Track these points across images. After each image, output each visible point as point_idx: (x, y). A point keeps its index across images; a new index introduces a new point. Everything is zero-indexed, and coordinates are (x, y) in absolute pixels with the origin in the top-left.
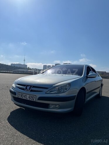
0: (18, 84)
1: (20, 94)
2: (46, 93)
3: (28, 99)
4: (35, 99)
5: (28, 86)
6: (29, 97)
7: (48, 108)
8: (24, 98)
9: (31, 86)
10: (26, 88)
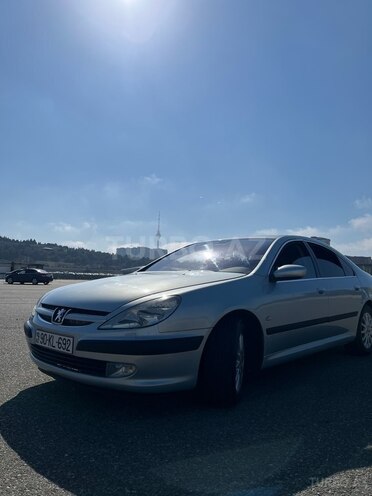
0: (44, 306)
1: (41, 332)
2: (99, 329)
3: (57, 349)
4: (70, 348)
5: (60, 308)
6: (59, 343)
7: (104, 376)
8: (46, 346)
9: (66, 308)
10: (55, 315)
